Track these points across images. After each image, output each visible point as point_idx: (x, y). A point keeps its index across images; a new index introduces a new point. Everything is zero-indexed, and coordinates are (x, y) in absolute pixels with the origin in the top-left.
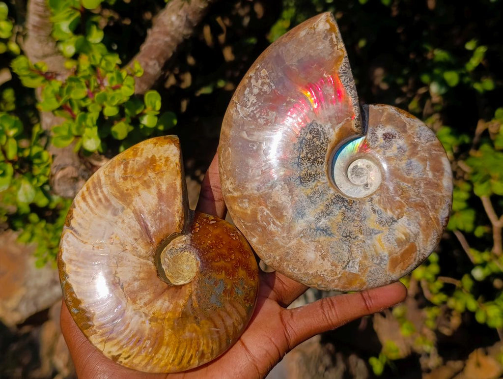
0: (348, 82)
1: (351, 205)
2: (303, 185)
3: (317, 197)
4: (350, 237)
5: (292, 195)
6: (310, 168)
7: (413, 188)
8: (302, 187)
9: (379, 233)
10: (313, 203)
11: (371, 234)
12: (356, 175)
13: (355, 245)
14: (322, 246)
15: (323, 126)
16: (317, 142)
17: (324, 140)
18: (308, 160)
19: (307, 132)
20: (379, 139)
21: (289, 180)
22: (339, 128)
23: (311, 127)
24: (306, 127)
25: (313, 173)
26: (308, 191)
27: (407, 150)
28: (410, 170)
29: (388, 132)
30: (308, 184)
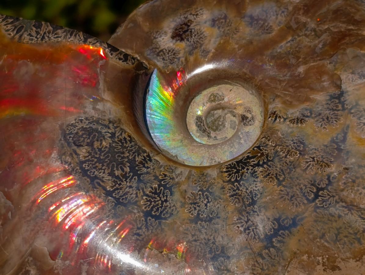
0: (38, 33)
1: (262, 154)
2: (165, 219)
3: (206, 205)
4: (322, 189)
5: (170, 250)
6: (142, 185)
7: (299, 36)
8: (169, 221)
9: (346, 133)
10: (210, 220)
11: (339, 150)
12: (215, 131)
13: (342, 190)
14: (309, 254)
15: (83, 116)
16: (104, 144)
17: (109, 128)
18: (126, 181)
19: (73, 150)
20: (176, 49)
21: (138, 237)
22: (106, 89)
23: (70, 137)
24: (63, 147)
25: (157, 185)
26: (184, 215)
27: (225, 12)
28: (264, 24)
29: (173, 28)
30: (170, 208)
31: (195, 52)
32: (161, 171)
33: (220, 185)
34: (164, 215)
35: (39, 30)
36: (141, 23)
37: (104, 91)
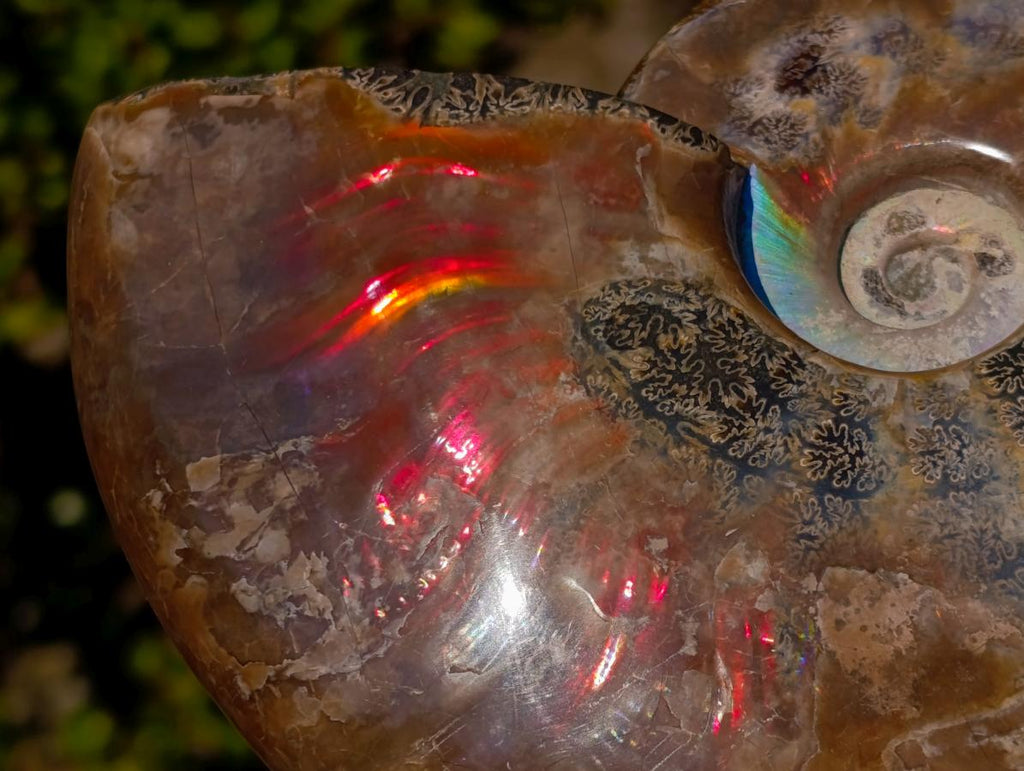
2: (867, 494)
3: (960, 453)
5: (892, 565)
6: (793, 424)
8: (879, 496)
10: (978, 485)
12: (913, 299)
15: (619, 278)
16: (683, 338)
17: (688, 301)
18: (753, 417)
19: (610, 359)
20: (795, 114)
21: (809, 543)
22: (664, 212)
23: (597, 331)
24: (584, 355)
25: (830, 421)
26: (911, 480)
27: (901, 18)
28: (1003, 36)
29: (777, 68)
30: (873, 468)
31: (843, 116)
32: (833, 388)
33: (982, 406)
34: (862, 486)
35: (469, 92)
36: (689, 66)
37: (661, 217)
